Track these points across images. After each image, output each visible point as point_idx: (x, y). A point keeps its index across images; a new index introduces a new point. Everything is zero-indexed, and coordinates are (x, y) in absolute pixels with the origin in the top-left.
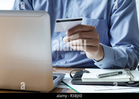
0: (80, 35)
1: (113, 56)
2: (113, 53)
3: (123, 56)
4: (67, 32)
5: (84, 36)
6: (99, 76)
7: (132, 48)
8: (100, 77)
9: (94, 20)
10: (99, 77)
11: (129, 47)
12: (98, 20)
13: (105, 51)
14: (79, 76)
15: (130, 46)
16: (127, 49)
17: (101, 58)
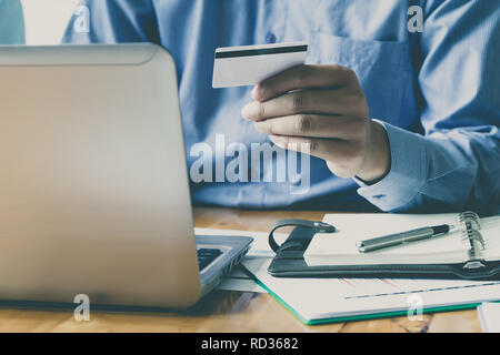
0: (298, 101)
1: (424, 167)
2: (423, 154)
3: (462, 163)
4: (256, 87)
5: (311, 107)
6: (363, 246)
7: (494, 138)
8: (367, 251)
9: (363, 44)
10: (363, 249)
11: (483, 135)
12: (378, 45)
13: (393, 149)
14: (298, 244)
15: (488, 130)
16: (477, 139)
17: (378, 172)
